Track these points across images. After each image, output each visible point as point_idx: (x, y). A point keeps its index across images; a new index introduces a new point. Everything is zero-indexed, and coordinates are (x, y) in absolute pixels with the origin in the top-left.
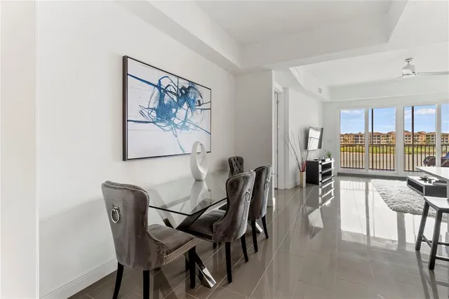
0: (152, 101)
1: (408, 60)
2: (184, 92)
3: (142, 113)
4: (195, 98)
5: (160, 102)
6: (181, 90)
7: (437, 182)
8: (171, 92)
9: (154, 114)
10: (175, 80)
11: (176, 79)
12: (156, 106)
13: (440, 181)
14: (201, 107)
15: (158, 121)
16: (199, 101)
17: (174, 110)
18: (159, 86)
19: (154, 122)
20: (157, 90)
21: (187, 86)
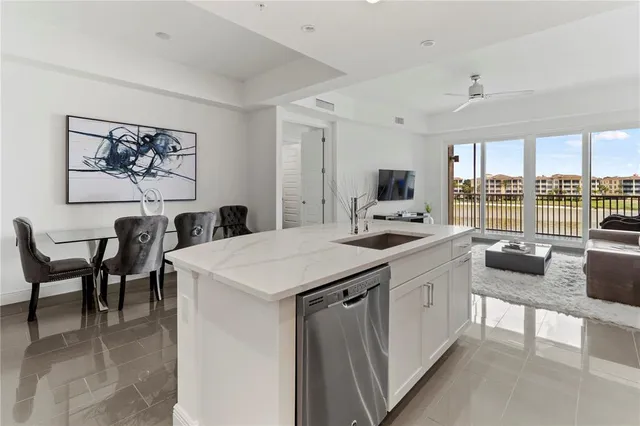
0: (101, 151)
1: (475, 77)
2: (148, 140)
3: (86, 163)
4: (167, 144)
5: (111, 150)
6: (143, 139)
7: (506, 247)
8: (127, 141)
9: (103, 163)
10: (134, 130)
11: (136, 128)
12: (106, 156)
13: (511, 247)
14: (178, 153)
15: (108, 169)
16: (174, 148)
17: (132, 159)
18: (110, 137)
19: (102, 171)
20: (107, 142)
21: (153, 134)
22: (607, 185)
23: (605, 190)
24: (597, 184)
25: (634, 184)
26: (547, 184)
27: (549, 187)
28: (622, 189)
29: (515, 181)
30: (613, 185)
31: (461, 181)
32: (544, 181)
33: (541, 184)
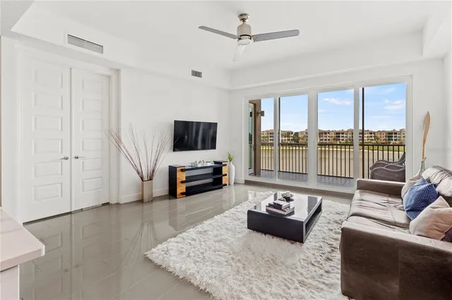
1: (243, 16)
22: (379, 136)
23: (378, 139)
24: (373, 135)
25: (394, 135)
26: (345, 135)
27: (346, 137)
28: (387, 138)
29: (326, 133)
30: (382, 136)
31: (292, 133)
32: (343, 133)
33: (341, 135)
